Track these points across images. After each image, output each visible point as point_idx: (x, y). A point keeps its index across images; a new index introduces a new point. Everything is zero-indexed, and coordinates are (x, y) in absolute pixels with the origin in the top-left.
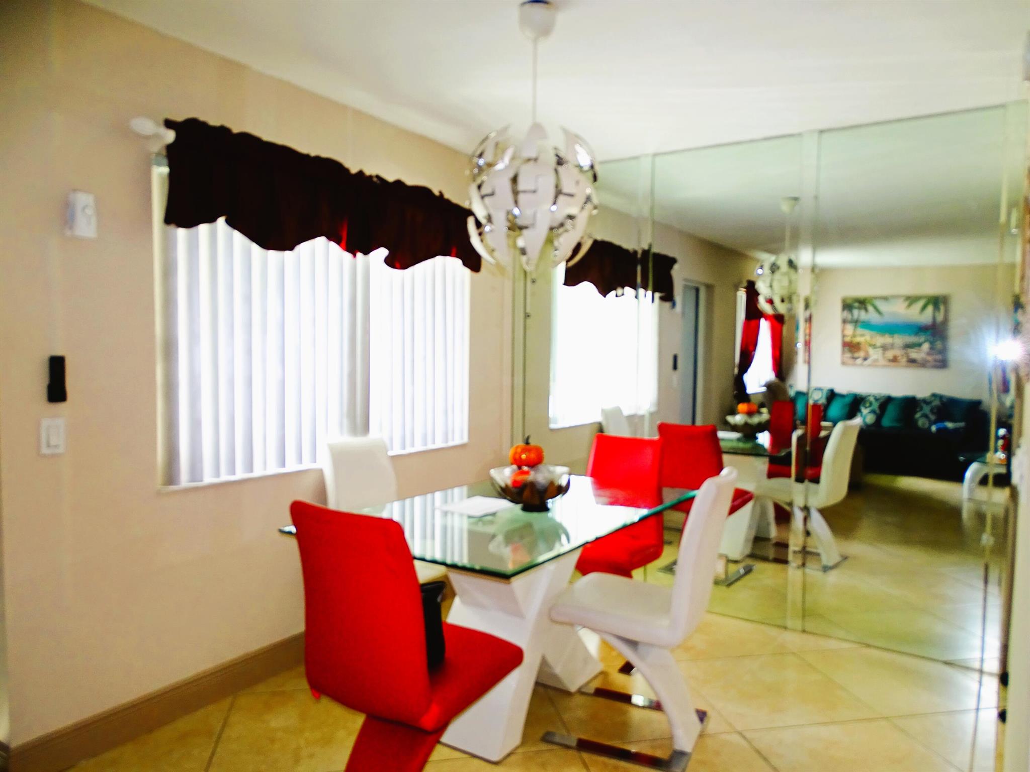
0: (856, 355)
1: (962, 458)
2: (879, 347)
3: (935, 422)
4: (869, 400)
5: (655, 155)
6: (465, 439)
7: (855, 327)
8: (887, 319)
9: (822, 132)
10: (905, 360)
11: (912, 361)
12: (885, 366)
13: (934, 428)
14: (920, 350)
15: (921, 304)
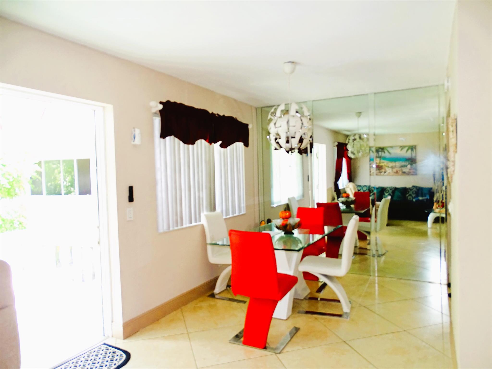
0: (381, 171)
1: (426, 211)
2: (390, 167)
3: (415, 198)
4: (387, 190)
5: (314, 101)
6: (245, 212)
7: (380, 159)
8: (393, 156)
9: (375, 93)
10: (401, 172)
11: (404, 173)
12: (392, 175)
13: (414, 200)
14: (406, 168)
15: (406, 149)
